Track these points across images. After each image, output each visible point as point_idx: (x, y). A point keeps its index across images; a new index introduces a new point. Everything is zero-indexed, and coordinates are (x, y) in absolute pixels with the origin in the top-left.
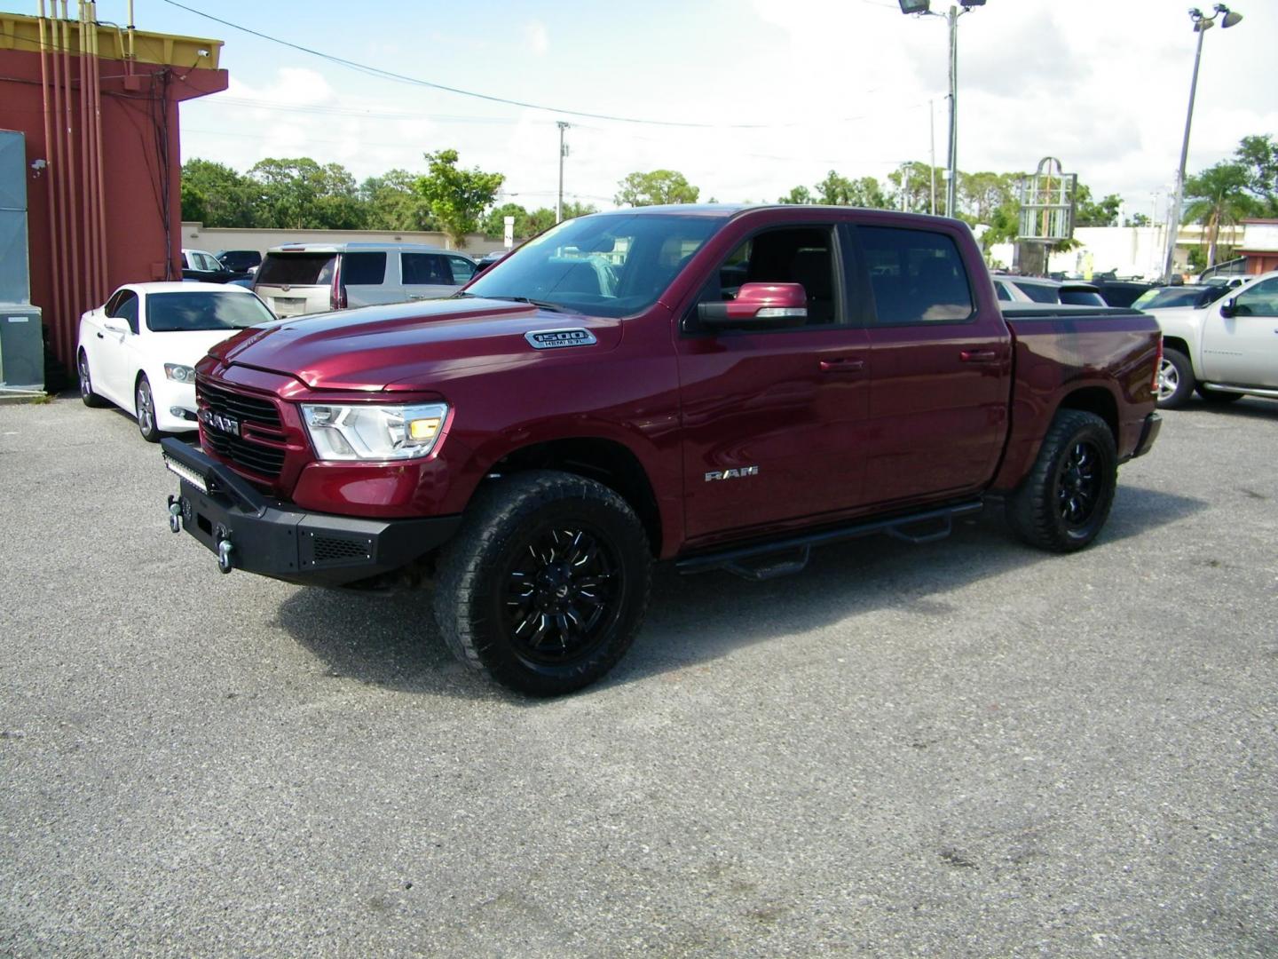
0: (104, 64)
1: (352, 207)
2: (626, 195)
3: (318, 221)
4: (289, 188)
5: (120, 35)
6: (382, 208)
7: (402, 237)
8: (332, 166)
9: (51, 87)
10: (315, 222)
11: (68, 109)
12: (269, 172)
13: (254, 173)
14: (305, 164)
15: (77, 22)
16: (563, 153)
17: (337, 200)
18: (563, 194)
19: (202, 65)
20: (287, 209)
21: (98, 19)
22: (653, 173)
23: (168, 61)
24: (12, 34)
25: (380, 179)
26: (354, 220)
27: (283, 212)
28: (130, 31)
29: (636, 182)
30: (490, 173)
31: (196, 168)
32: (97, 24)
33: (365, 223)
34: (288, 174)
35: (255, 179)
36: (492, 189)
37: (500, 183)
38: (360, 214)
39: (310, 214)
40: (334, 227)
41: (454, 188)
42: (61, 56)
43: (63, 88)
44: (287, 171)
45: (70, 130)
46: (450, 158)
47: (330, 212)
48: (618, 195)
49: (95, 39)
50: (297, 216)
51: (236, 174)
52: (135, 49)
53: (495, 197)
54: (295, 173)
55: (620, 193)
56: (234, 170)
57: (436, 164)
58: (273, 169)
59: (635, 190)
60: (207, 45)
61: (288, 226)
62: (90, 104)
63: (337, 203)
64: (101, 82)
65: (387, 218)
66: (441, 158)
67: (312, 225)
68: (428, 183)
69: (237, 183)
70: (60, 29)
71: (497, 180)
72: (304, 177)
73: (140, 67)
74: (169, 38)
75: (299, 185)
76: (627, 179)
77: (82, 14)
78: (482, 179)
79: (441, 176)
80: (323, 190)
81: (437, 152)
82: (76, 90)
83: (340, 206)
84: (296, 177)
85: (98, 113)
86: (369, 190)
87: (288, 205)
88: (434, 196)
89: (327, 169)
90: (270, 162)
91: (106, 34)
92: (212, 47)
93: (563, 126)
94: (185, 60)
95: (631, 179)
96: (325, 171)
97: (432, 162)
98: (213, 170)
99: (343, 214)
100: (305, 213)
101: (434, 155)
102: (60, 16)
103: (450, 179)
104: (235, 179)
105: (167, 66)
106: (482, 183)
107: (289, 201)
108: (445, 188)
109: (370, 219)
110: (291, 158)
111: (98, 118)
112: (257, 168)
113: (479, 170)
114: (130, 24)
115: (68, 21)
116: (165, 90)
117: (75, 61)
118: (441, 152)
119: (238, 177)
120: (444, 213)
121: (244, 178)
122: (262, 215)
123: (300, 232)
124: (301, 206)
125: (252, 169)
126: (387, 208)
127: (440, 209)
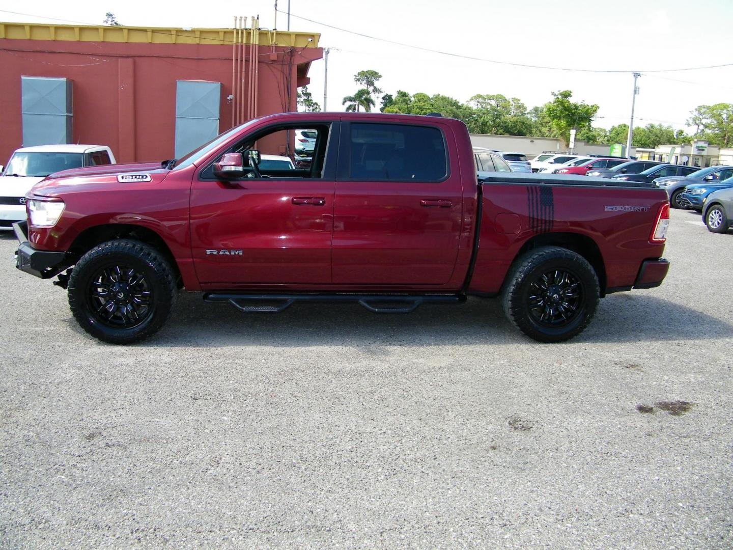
0: (261, 48)
1: (523, 123)
2: (694, 120)
3: (503, 130)
4: (488, 111)
5: (269, 34)
6: (541, 124)
7: (534, 140)
8: (514, 99)
9: (237, 60)
10: (501, 131)
11: (243, 70)
12: (478, 102)
13: (470, 102)
14: (500, 98)
15: (250, 29)
16: (635, 92)
17: (515, 119)
18: (634, 118)
19: (310, 46)
20: (487, 122)
21: (260, 27)
22: (716, 106)
23: (293, 45)
24: (199, 37)
25: (542, 107)
26: (525, 131)
27: (484, 124)
28: (274, 31)
29: (702, 111)
30: (590, 104)
31: (437, 99)
32: (259, 29)
33: (531, 133)
34: (489, 103)
35: (470, 106)
36: (591, 114)
37: (596, 111)
38: (528, 127)
39: (499, 126)
40: (512, 134)
41: (567, 113)
42: (242, 46)
43: (242, 61)
44: (489, 101)
45: (243, 80)
46: (567, 95)
47: (510, 125)
48: (689, 119)
49: (257, 36)
50: (492, 127)
51: (458, 102)
52: (276, 39)
53: (592, 119)
54: (493, 103)
55: (690, 118)
56: (457, 100)
57: (558, 98)
58: (480, 100)
59: (701, 117)
60: (312, 36)
61: (487, 132)
62: (253, 68)
63: (515, 120)
64: (259, 57)
65: (544, 130)
66: (561, 94)
67: (499, 133)
68: (551, 109)
69: (459, 107)
70: (242, 33)
71: (594, 108)
72: (497, 105)
73: (278, 48)
74: (293, 33)
75: (494, 110)
76: (696, 109)
77: (253, 25)
78: (585, 108)
79: (560, 106)
80: (508, 113)
81: (559, 91)
82: (247, 61)
83: (517, 122)
84: (493, 105)
85: (256, 72)
86: (534, 113)
87: (487, 120)
88: (555, 117)
89: (511, 100)
90: (479, 96)
91: (262, 34)
92: (314, 37)
93: (637, 75)
94: (301, 44)
95: (699, 109)
96: (509, 102)
97: (556, 97)
98: (446, 100)
99: (518, 127)
100: (497, 126)
101: (557, 93)
102: (243, 27)
103: (565, 107)
104: (457, 105)
105: (292, 47)
106: (585, 109)
107: (488, 118)
108: (562, 112)
109: (534, 130)
110: (491, 94)
111: (256, 74)
112: (472, 99)
113: (584, 103)
114: (274, 28)
115: (246, 29)
116: (291, 59)
117: (248, 47)
118: (561, 91)
119: (460, 104)
120: (560, 127)
121: (463, 105)
122: (470, 125)
123: (492, 136)
124: (494, 121)
125: (469, 100)
126: (544, 124)
127: (557, 125)
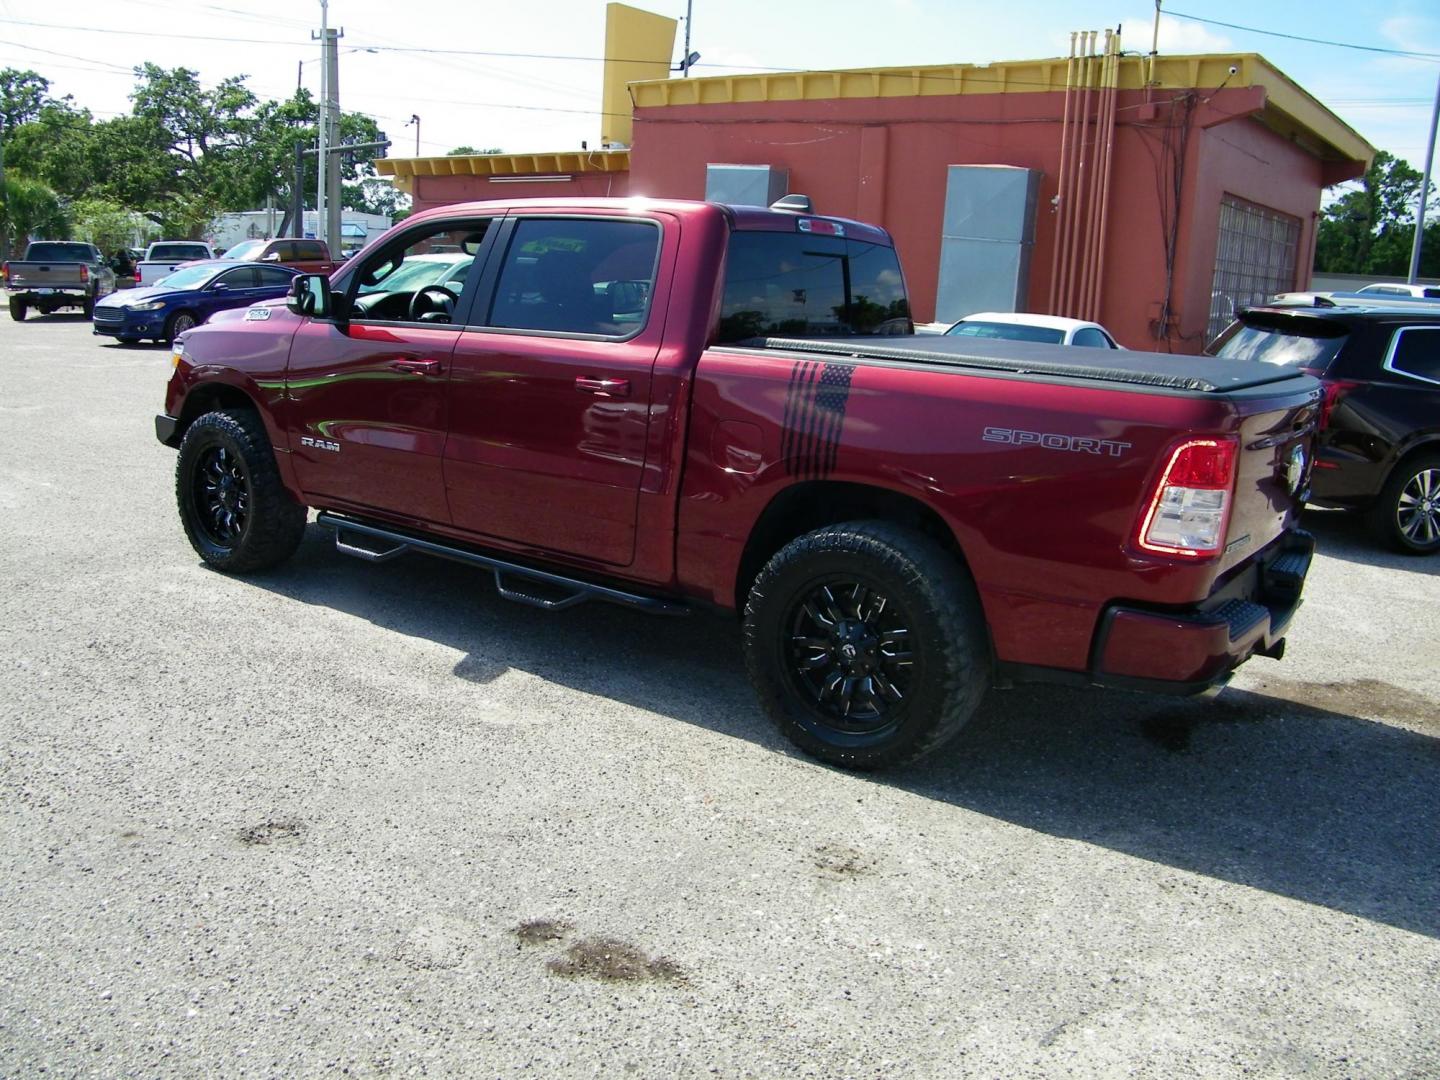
0: (1122, 95)
5: (1142, 63)
9: (1071, 122)
11: (1083, 143)
15: (1102, 56)
19: (1231, 83)
21: (1122, 50)
23: (1193, 85)
24: (1004, 79)
28: (1151, 57)
32: (1121, 55)
42: (1083, 93)
43: (1081, 123)
45: (1081, 164)
49: (1115, 70)
52: (1155, 75)
60: (1234, 61)
62: (1104, 136)
64: (1116, 114)
73: (1158, 94)
74: (1193, 58)
77: (1107, 48)
85: (1109, 146)
91: (1126, 64)
92: (1244, 62)
94: (1212, 80)
102: (1087, 54)
105: (1192, 89)
111: (1108, 151)
114: (1152, 50)
115: (1094, 57)
116: (1187, 118)
117: (1095, 94)
